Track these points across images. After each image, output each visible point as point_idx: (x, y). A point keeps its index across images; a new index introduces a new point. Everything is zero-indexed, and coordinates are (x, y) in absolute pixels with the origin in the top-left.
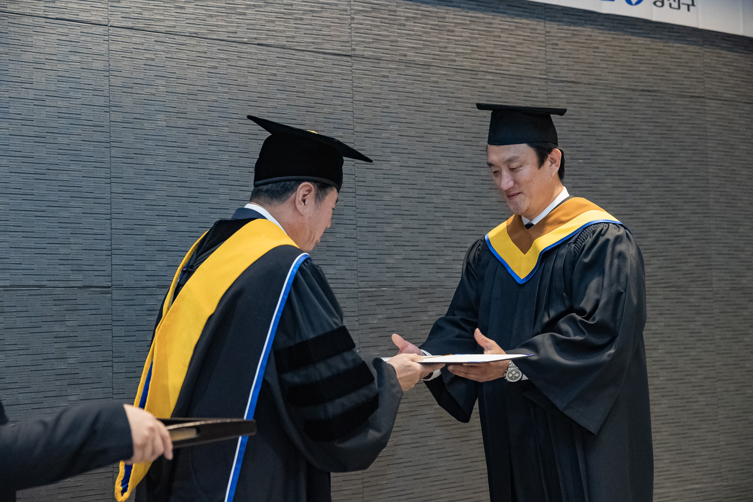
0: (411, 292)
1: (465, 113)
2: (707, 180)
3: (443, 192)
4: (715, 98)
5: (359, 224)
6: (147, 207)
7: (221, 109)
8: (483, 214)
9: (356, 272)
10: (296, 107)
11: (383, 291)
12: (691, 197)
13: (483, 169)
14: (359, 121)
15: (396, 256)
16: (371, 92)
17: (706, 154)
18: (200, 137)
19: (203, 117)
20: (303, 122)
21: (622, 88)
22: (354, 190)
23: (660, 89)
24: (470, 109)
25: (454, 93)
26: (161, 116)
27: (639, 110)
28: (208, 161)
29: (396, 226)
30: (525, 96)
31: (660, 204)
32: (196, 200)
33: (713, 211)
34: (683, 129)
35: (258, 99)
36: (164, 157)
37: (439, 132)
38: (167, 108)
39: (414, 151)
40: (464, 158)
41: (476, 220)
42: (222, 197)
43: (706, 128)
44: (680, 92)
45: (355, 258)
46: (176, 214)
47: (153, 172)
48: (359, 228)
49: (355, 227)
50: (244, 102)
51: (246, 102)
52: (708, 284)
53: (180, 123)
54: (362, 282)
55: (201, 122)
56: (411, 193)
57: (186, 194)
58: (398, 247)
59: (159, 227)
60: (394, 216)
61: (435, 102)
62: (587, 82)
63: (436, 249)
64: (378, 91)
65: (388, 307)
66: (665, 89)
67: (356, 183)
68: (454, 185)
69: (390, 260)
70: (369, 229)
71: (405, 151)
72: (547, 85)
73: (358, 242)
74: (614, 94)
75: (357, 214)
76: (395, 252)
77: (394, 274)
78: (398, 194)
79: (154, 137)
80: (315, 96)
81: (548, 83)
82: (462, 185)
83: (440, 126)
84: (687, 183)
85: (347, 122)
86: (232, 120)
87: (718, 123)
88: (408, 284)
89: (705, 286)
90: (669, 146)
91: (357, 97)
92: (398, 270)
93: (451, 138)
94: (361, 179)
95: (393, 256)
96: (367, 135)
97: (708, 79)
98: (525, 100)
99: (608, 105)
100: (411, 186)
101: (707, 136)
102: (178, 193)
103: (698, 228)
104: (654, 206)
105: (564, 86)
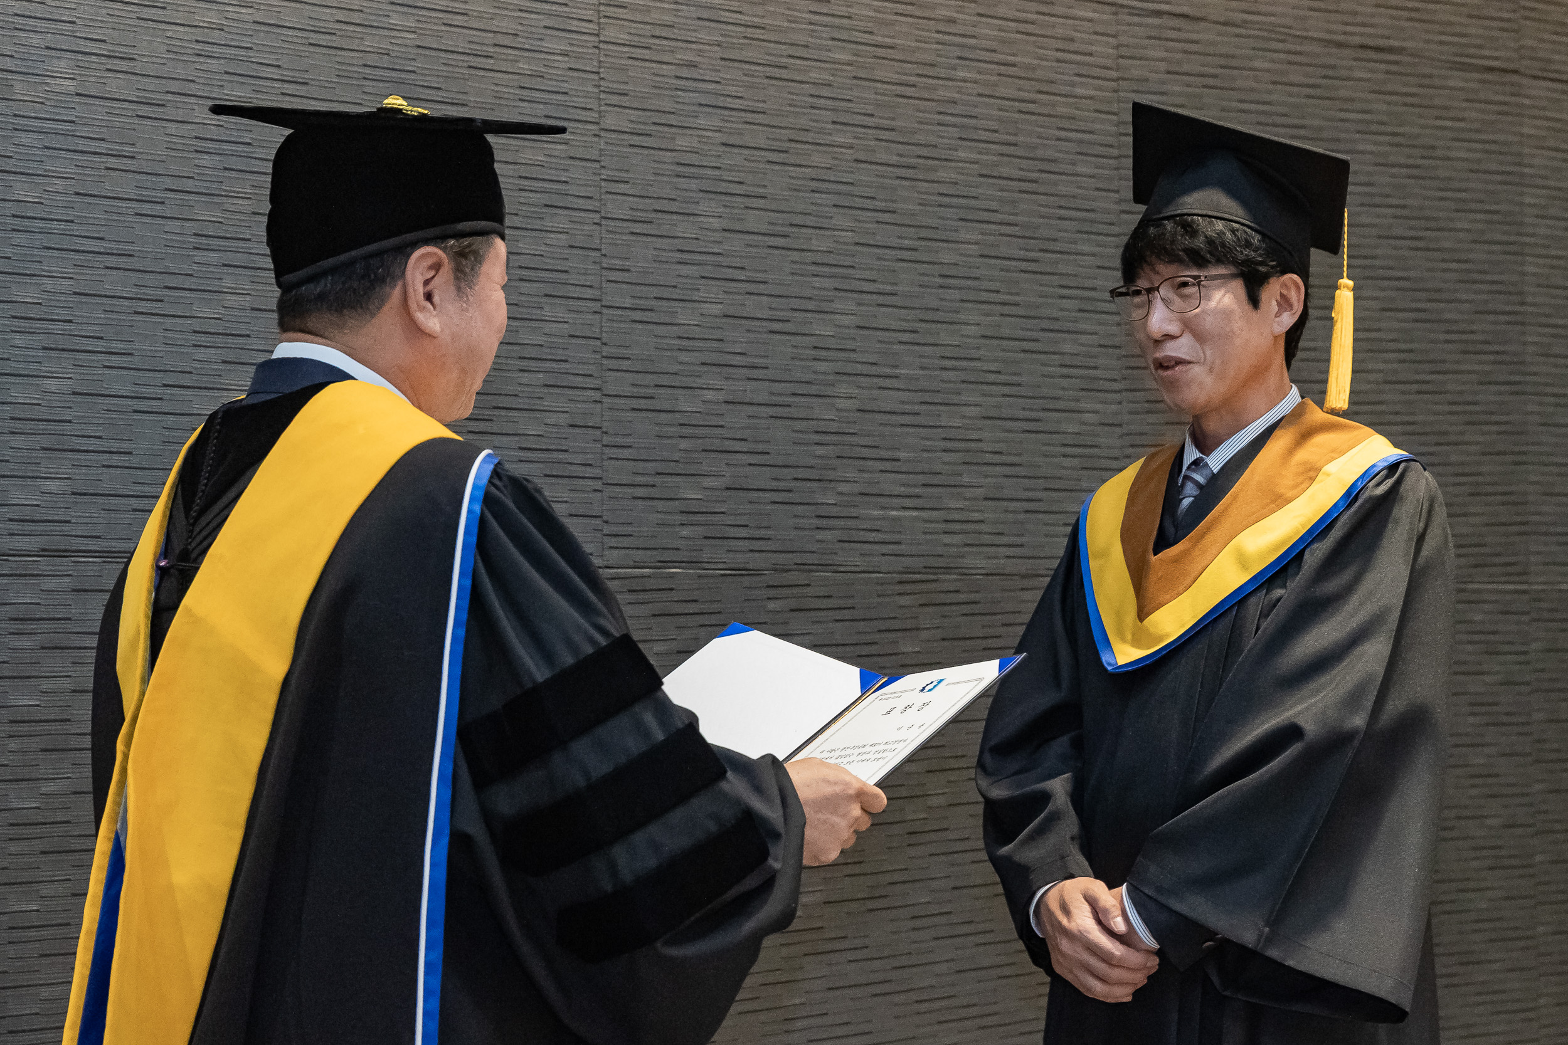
0: (746, 581)
1: (900, 90)
2: (1521, 293)
3: (838, 306)
4: (1545, 74)
5: (610, 389)
6: (16, 322)
7: (233, 51)
8: (942, 369)
9: (598, 521)
10: (442, 54)
11: (672, 576)
12: (1480, 337)
13: (945, 245)
14: (614, 99)
15: (708, 479)
16: (648, 20)
17: (1521, 224)
18: (173, 128)
19: (180, 71)
20: (461, 96)
21: (1312, 39)
22: (597, 292)
23: (1408, 44)
24: (914, 79)
25: (871, 33)
26: (61, 65)
27: (1352, 100)
28: (192, 197)
29: (710, 395)
30: (1057, 50)
31: (1403, 356)
32: (158, 307)
33: (1534, 379)
34: (1463, 154)
35: (338, 26)
36: (69, 182)
37: (827, 139)
38: (78, 41)
39: (762, 190)
40: (894, 212)
41: (923, 384)
42: (230, 300)
43: (1520, 154)
44: (1456, 55)
45: (598, 485)
46: (100, 346)
47: (37, 223)
48: (609, 400)
49: (597, 395)
50: (295, 33)
51: (304, 34)
52: (1519, 574)
53: (116, 86)
54: (615, 552)
55: (175, 86)
56: (751, 306)
57: (129, 291)
58: (713, 455)
59: (50, 381)
60: (705, 368)
61: (823, 55)
62: (1222, 19)
63: (813, 462)
64: (668, 18)
65: (682, 620)
66: (1421, 45)
67: (604, 272)
68: (866, 286)
69: (690, 492)
70: (636, 403)
71: (738, 189)
72: (1118, 23)
73: (607, 440)
74: (1289, 52)
75: (605, 362)
76: (704, 468)
77: (700, 531)
78: (716, 309)
79: (40, 123)
80: (495, 25)
81: (1120, 16)
82: (888, 288)
83: (834, 122)
84: (1470, 302)
85: (579, 101)
86: (262, 82)
87: (1551, 143)
88: (740, 559)
89: (1512, 579)
90: (1427, 198)
91: (610, 33)
92: (711, 518)
93: (862, 156)
94: (618, 263)
95: (698, 479)
96: (636, 140)
97: (1528, 23)
98: (1058, 61)
99: (1274, 83)
100: (752, 287)
101: (1522, 175)
102: (108, 288)
103: (1498, 423)
104: (1385, 362)
105: (1160, 27)
